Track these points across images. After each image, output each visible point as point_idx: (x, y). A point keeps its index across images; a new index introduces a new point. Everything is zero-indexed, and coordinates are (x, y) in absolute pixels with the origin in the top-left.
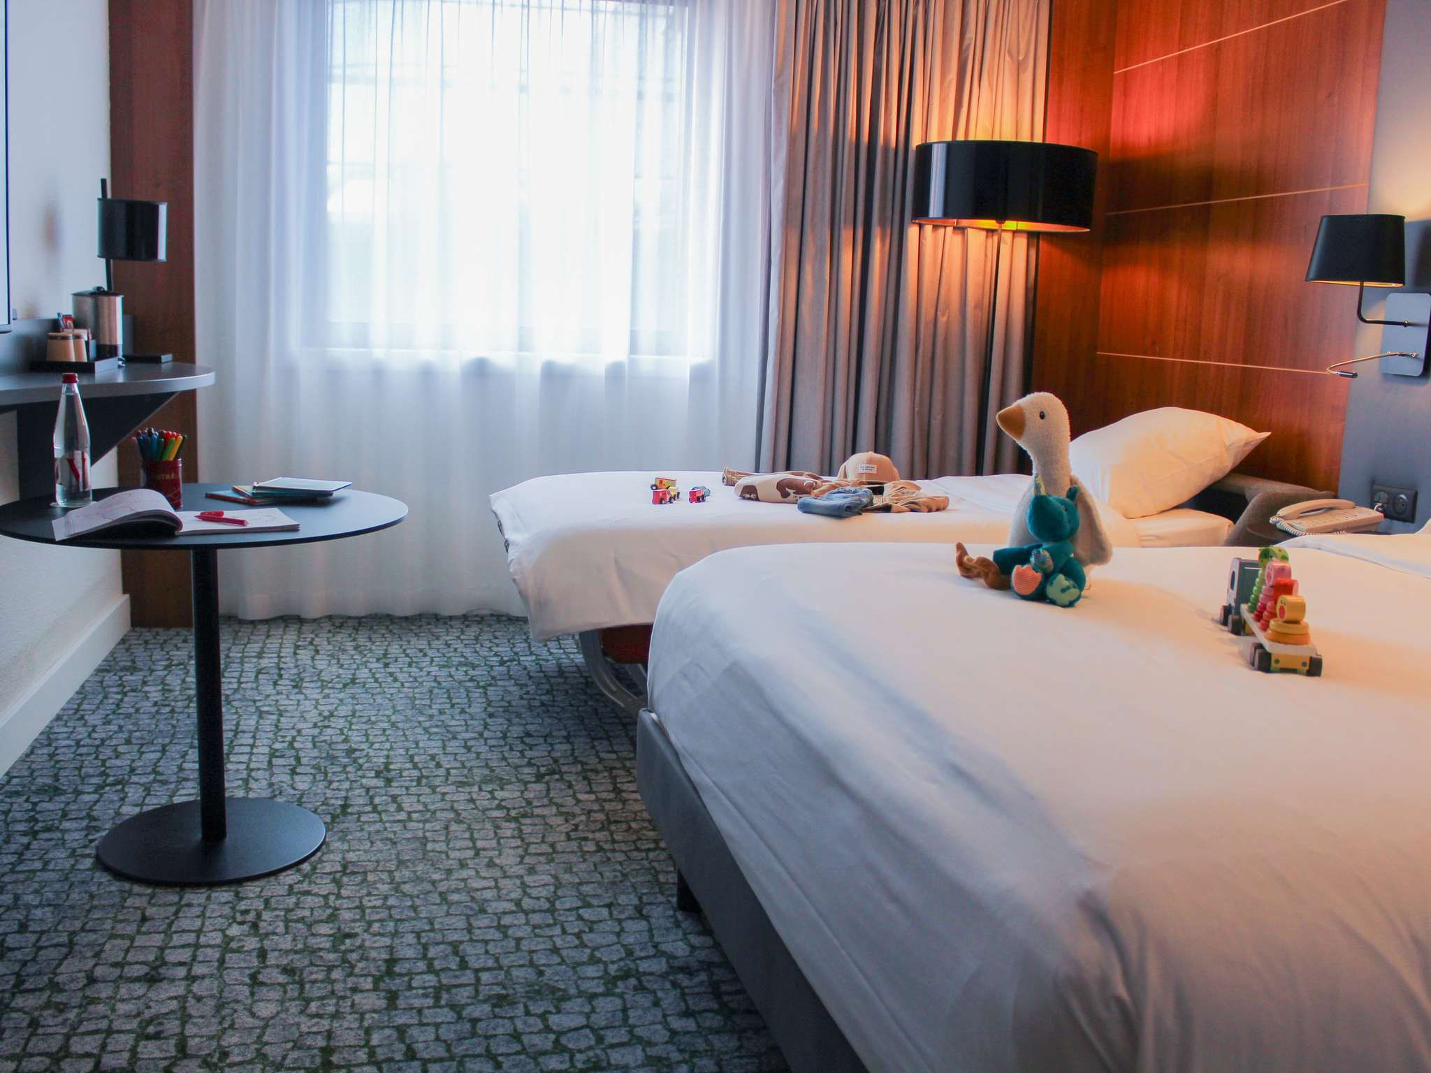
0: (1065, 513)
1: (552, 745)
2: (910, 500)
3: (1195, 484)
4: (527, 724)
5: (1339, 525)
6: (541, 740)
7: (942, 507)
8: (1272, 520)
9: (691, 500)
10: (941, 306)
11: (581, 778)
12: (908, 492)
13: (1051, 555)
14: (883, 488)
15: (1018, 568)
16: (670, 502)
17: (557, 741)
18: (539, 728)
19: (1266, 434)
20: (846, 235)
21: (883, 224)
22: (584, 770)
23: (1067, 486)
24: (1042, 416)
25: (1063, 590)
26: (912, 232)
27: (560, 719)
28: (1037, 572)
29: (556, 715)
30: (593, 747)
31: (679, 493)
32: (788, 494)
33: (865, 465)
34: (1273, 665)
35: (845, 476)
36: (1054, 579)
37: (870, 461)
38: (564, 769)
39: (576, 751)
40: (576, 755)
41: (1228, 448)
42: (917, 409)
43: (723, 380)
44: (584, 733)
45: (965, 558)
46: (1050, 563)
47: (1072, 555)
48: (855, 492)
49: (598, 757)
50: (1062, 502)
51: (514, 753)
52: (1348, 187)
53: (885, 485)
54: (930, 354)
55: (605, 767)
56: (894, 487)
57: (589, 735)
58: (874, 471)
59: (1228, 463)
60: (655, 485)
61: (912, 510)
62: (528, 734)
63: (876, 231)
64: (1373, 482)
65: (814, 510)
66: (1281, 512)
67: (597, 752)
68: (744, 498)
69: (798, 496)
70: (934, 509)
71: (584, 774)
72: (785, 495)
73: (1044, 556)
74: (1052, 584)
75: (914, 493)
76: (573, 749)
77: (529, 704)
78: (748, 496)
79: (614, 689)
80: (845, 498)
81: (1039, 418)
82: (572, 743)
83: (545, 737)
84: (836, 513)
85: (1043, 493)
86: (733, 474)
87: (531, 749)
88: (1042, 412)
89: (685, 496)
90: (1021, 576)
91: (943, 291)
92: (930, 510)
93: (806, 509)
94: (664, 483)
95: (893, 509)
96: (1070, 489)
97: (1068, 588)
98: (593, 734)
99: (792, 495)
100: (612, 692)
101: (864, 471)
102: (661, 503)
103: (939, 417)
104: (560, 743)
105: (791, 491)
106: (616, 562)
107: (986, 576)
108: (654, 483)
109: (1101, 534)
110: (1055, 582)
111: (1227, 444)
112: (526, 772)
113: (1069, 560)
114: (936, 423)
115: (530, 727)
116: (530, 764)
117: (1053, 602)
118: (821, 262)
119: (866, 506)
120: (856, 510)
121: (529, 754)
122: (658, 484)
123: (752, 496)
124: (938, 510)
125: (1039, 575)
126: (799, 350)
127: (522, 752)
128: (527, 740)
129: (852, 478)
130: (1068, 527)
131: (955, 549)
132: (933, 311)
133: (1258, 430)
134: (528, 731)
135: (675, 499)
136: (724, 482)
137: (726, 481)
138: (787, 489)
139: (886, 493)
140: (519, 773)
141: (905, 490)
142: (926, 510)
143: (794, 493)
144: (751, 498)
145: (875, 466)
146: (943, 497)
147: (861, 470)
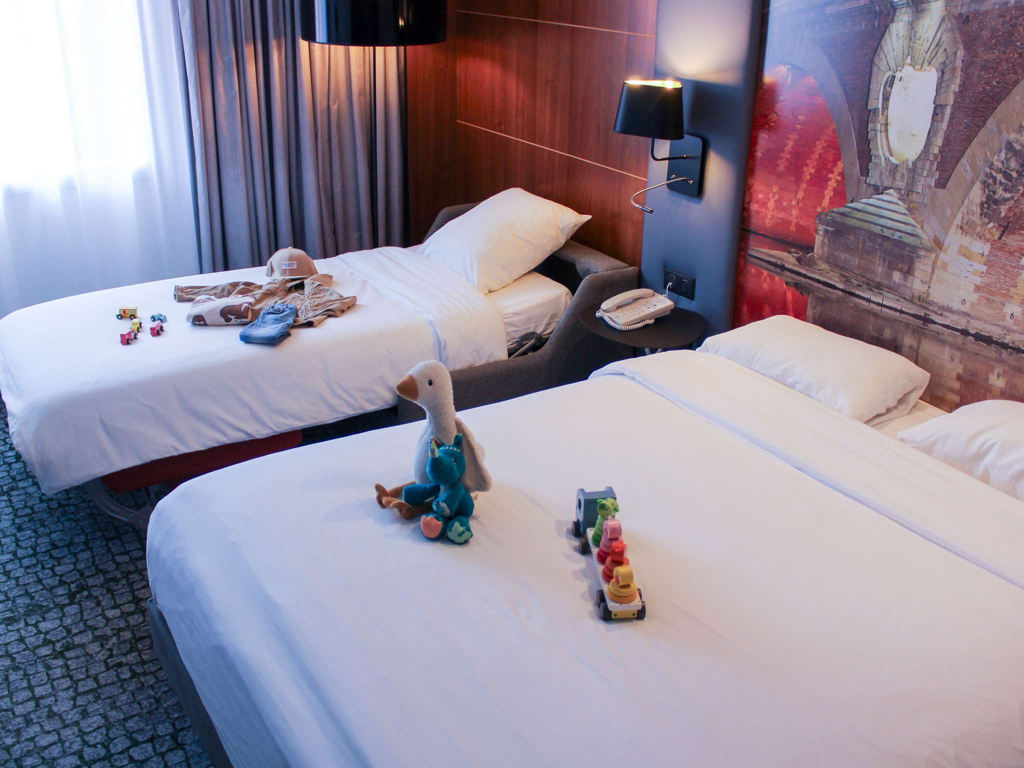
0: (454, 462)
1: (75, 554)
2: (327, 307)
4: (51, 533)
6: (66, 550)
7: (352, 304)
8: (598, 314)
9: (153, 334)
10: (332, 96)
11: (105, 592)
12: (324, 290)
13: (448, 506)
14: (303, 283)
15: (424, 519)
16: (136, 339)
17: (79, 549)
18: (62, 537)
19: (587, 217)
20: (248, 50)
21: (278, 37)
22: (107, 581)
24: (430, 383)
25: (460, 535)
26: (303, 47)
27: (76, 521)
28: (439, 521)
29: (72, 517)
30: (109, 551)
31: (141, 323)
32: (231, 319)
33: (287, 263)
35: (272, 270)
36: (452, 525)
37: (291, 258)
38: (90, 582)
39: (97, 558)
40: (97, 562)
43: (161, 179)
44: (99, 534)
45: (384, 500)
46: (447, 511)
49: (115, 562)
50: (451, 453)
51: (46, 572)
53: (305, 281)
54: (327, 136)
55: (122, 573)
56: (313, 283)
57: (103, 535)
58: (295, 267)
60: (120, 315)
62: (54, 546)
64: (665, 266)
65: (253, 341)
66: (606, 305)
67: (113, 556)
68: (195, 326)
70: (345, 308)
71: (106, 586)
72: (228, 320)
73: (443, 507)
74: (450, 531)
75: (328, 290)
76: (93, 557)
77: (48, 507)
78: (197, 323)
81: (428, 386)
82: (90, 549)
83: (68, 546)
84: (271, 342)
86: (182, 291)
87: (60, 564)
88: (430, 380)
89: (147, 328)
90: (427, 524)
91: (332, 85)
92: (343, 312)
93: (246, 339)
94: (127, 312)
96: (456, 437)
97: (463, 532)
98: (106, 533)
99: (234, 321)
101: (287, 268)
102: (128, 344)
103: (339, 185)
104: (82, 551)
105: (232, 317)
106: (101, 420)
108: (118, 313)
109: (482, 470)
110: (453, 529)
111: (560, 226)
112: (59, 594)
113: (462, 497)
114: (337, 190)
115: (54, 536)
116: (62, 583)
117: (453, 542)
119: (294, 320)
121: (59, 570)
122: (122, 313)
123: (202, 323)
124: (349, 308)
125: (440, 523)
126: (221, 151)
127: (52, 569)
128: (55, 553)
129: (277, 274)
130: (458, 473)
131: (375, 490)
133: (581, 211)
134: (54, 541)
135: (138, 332)
136: (175, 298)
137: (177, 296)
138: (229, 316)
139: (306, 288)
140: (55, 596)
141: (322, 288)
142: (340, 313)
143: (235, 318)
144: (200, 325)
145: (295, 262)
146: (352, 297)
147: (284, 267)
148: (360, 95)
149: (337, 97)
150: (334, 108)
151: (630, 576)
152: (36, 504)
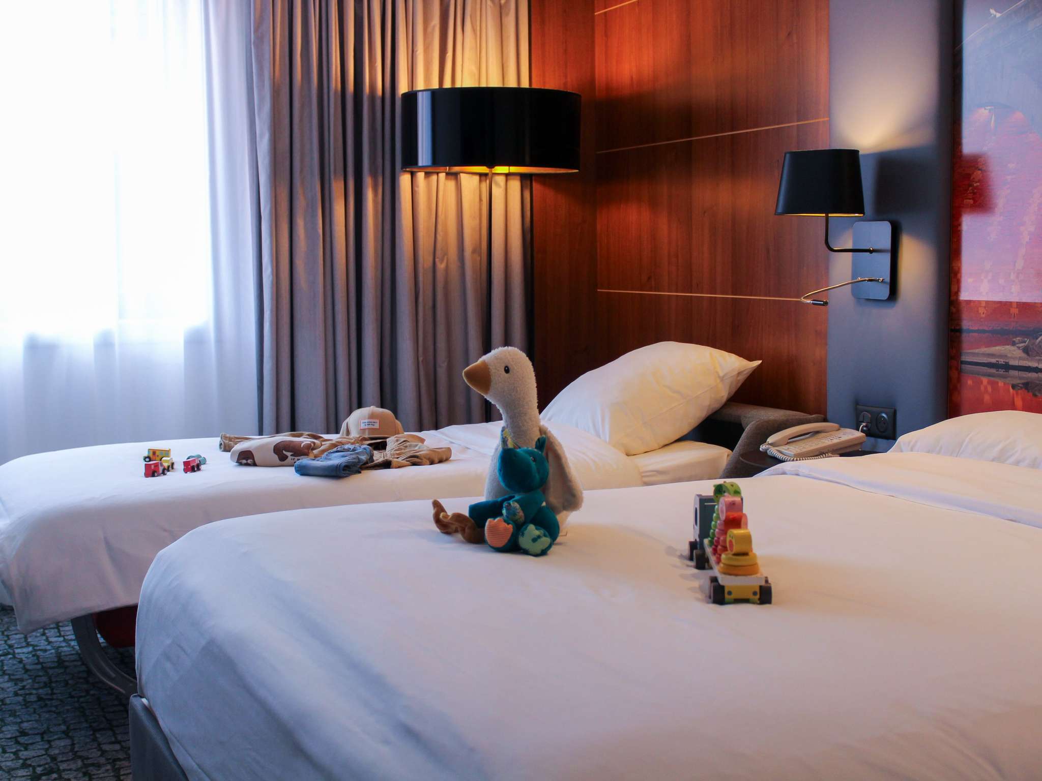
0: (533, 464)
1: (49, 742)
2: (411, 454)
3: (694, 415)
4: (22, 722)
5: (825, 447)
6: (38, 738)
7: (444, 458)
8: (763, 447)
9: (186, 471)
10: (439, 253)
11: (80, 775)
12: (410, 446)
13: (521, 506)
14: (386, 442)
15: (490, 522)
16: (164, 473)
17: (56, 737)
18: (36, 726)
19: (757, 363)
20: (337, 188)
21: (374, 175)
22: (86, 766)
23: (536, 436)
24: (507, 370)
25: (535, 540)
26: (405, 180)
27: (59, 713)
28: (508, 524)
29: (54, 709)
30: (95, 739)
31: (173, 464)
32: (286, 457)
33: (366, 421)
34: (727, 597)
35: (348, 433)
36: (526, 529)
37: (372, 416)
38: (63, 766)
39: (76, 746)
40: (76, 749)
41: (722, 379)
42: (421, 359)
43: (219, 340)
44: (85, 725)
45: (442, 515)
46: (521, 514)
47: (544, 504)
48: (354, 450)
49: (100, 749)
50: (530, 453)
51: (7, 755)
52: (812, 121)
53: (388, 440)
54: (430, 304)
55: (107, 759)
56: (397, 441)
57: (91, 726)
58: (377, 426)
59: (724, 393)
60: (148, 457)
61: (414, 464)
62: (23, 733)
63: (368, 181)
64: (857, 403)
65: (311, 472)
66: (770, 440)
67: (99, 744)
68: (241, 464)
69: (296, 458)
70: (437, 460)
71: (84, 770)
72: (283, 458)
73: (515, 508)
74: (523, 534)
75: (416, 445)
76: (73, 744)
77: (24, 700)
78: (244, 461)
79: (113, 675)
80: (343, 456)
81: (503, 372)
82: (72, 738)
83: (42, 734)
84: (334, 474)
85: (510, 445)
86: (230, 439)
87: (26, 749)
88: (506, 367)
89: (180, 467)
90: (493, 529)
91: (439, 238)
92: (432, 463)
93: (303, 471)
94: (157, 453)
95: (393, 464)
96: (539, 439)
97: (539, 537)
98: (94, 725)
99: (290, 458)
100: (112, 679)
101: (367, 427)
102: (153, 476)
104: (59, 739)
105: (288, 454)
107: (463, 531)
108: (146, 454)
109: (570, 481)
110: (526, 532)
111: (721, 374)
112: (19, 775)
113: (541, 509)
114: (442, 371)
115: (25, 725)
116: (24, 766)
117: (526, 552)
118: (314, 216)
119: (366, 463)
120: (355, 469)
121: (24, 754)
122: (151, 455)
123: (249, 461)
124: (440, 461)
125: (510, 527)
126: (296, 307)
127: (15, 753)
128: (22, 740)
129: (354, 434)
130: (537, 477)
132: (431, 259)
133: (750, 359)
134: (24, 730)
135: (168, 471)
136: (221, 448)
137: (222, 446)
138: (284, 452)
139: (388, 448)
140: (13, 777)
141: (408, 444)
142: (428, 462)
143: (291, 455)
144: (247, 465)
145: (378, 421)
146: (445, 448)
147: (363, 426)
148: (474, 251)
149: (445, 253)
150: (441, 266)
151: (748, 539)
152: (8, 697)
